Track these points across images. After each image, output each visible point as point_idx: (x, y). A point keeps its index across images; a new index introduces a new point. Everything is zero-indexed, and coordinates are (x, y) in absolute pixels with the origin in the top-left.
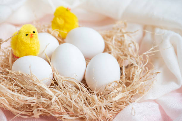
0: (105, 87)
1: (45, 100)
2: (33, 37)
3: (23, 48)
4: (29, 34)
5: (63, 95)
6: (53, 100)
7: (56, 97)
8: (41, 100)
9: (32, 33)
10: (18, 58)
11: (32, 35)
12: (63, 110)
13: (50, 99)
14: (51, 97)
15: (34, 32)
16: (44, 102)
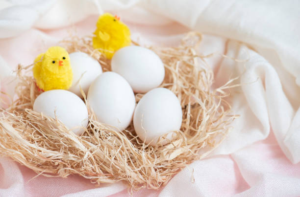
0: (158, 139)
1: (74, 157)
2: (62, 65)
3: (48, 79)
4: (57, 61)
5: (99, 150)
6: (85, 157)
7: (90, 153)
8: (69, 157)
9: (61, 59)
10: (43, 91)
11: (60, 62)
12: (98, 171)
13: (82, 156)
14: (82, 153)
15: (64, 58)
16: (73, 159)
